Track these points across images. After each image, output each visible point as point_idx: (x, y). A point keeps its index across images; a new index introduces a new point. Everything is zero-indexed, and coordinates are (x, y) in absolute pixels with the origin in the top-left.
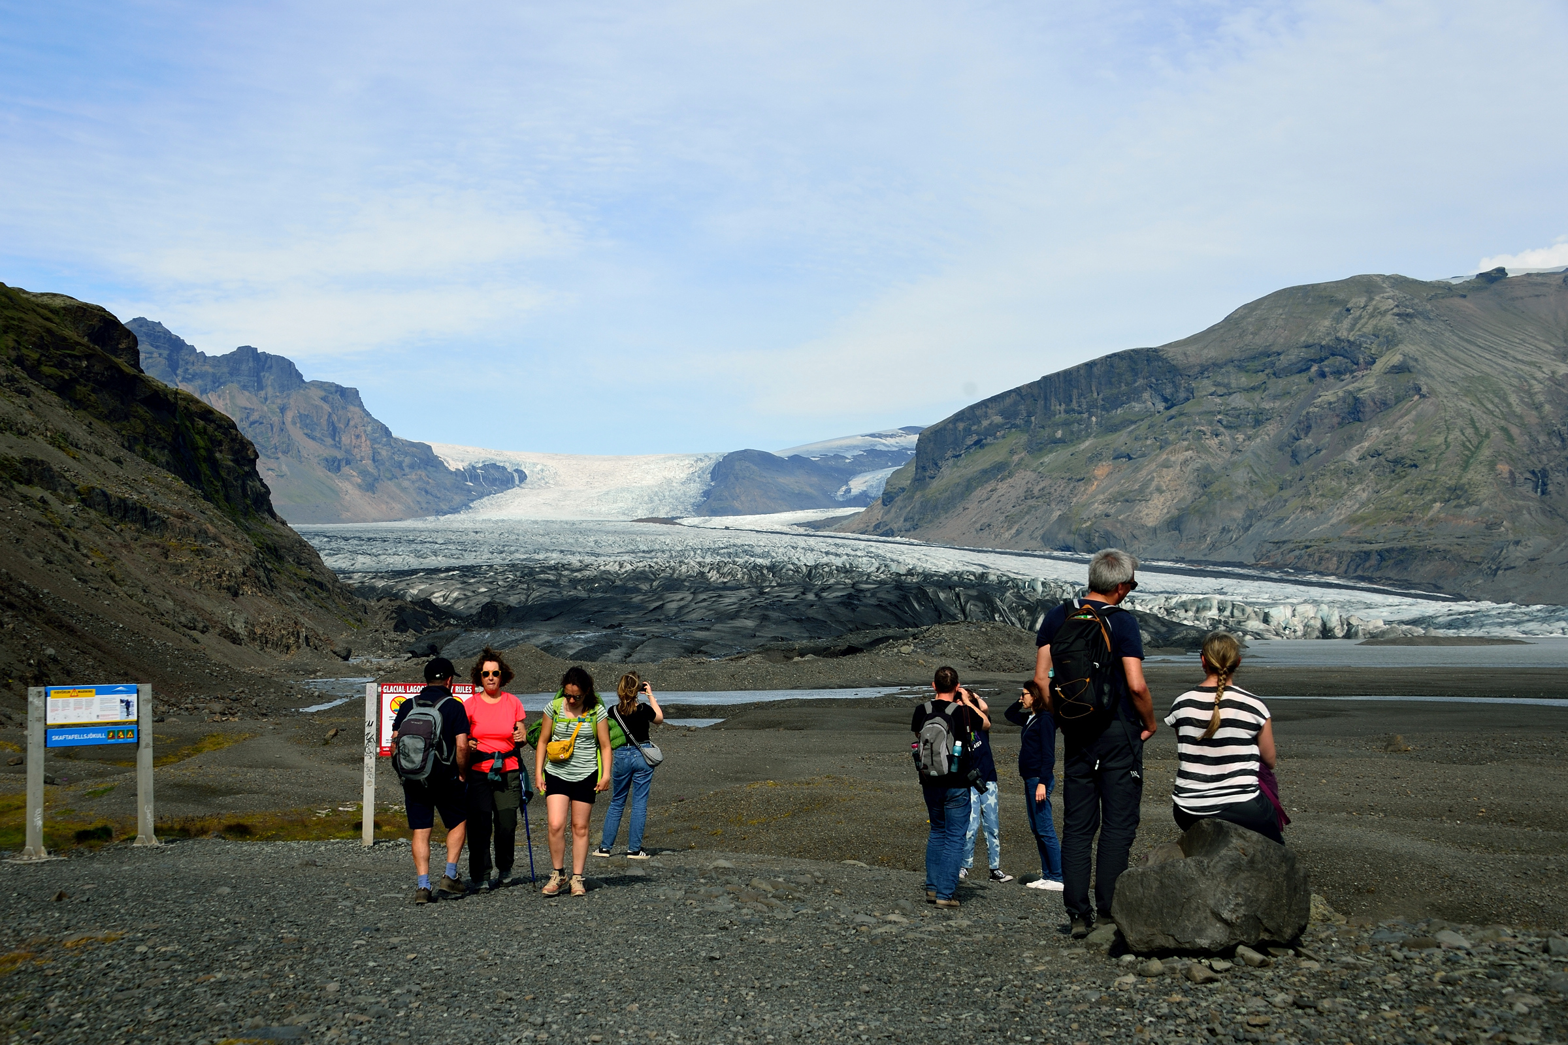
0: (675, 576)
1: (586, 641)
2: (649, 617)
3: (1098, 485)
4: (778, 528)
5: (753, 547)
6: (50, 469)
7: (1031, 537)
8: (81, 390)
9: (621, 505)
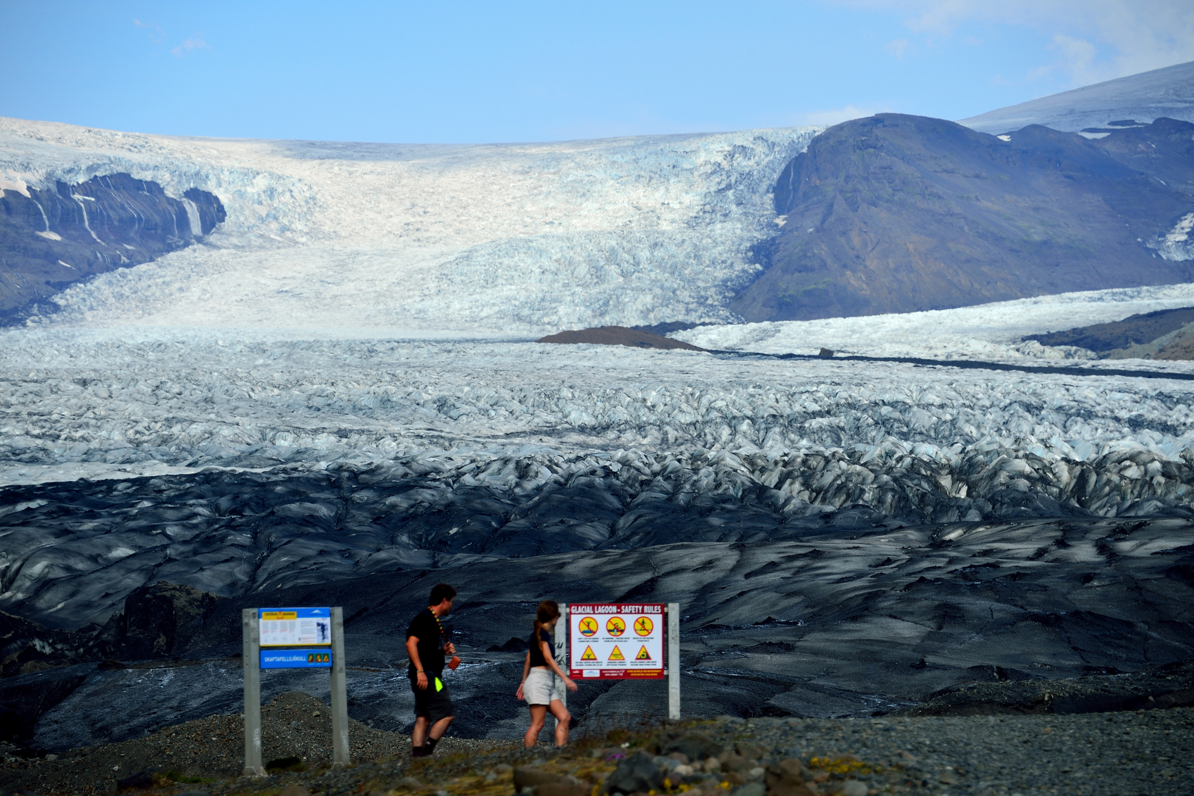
4: (980, 349)
5: (905, 408)
9: (508, 290)
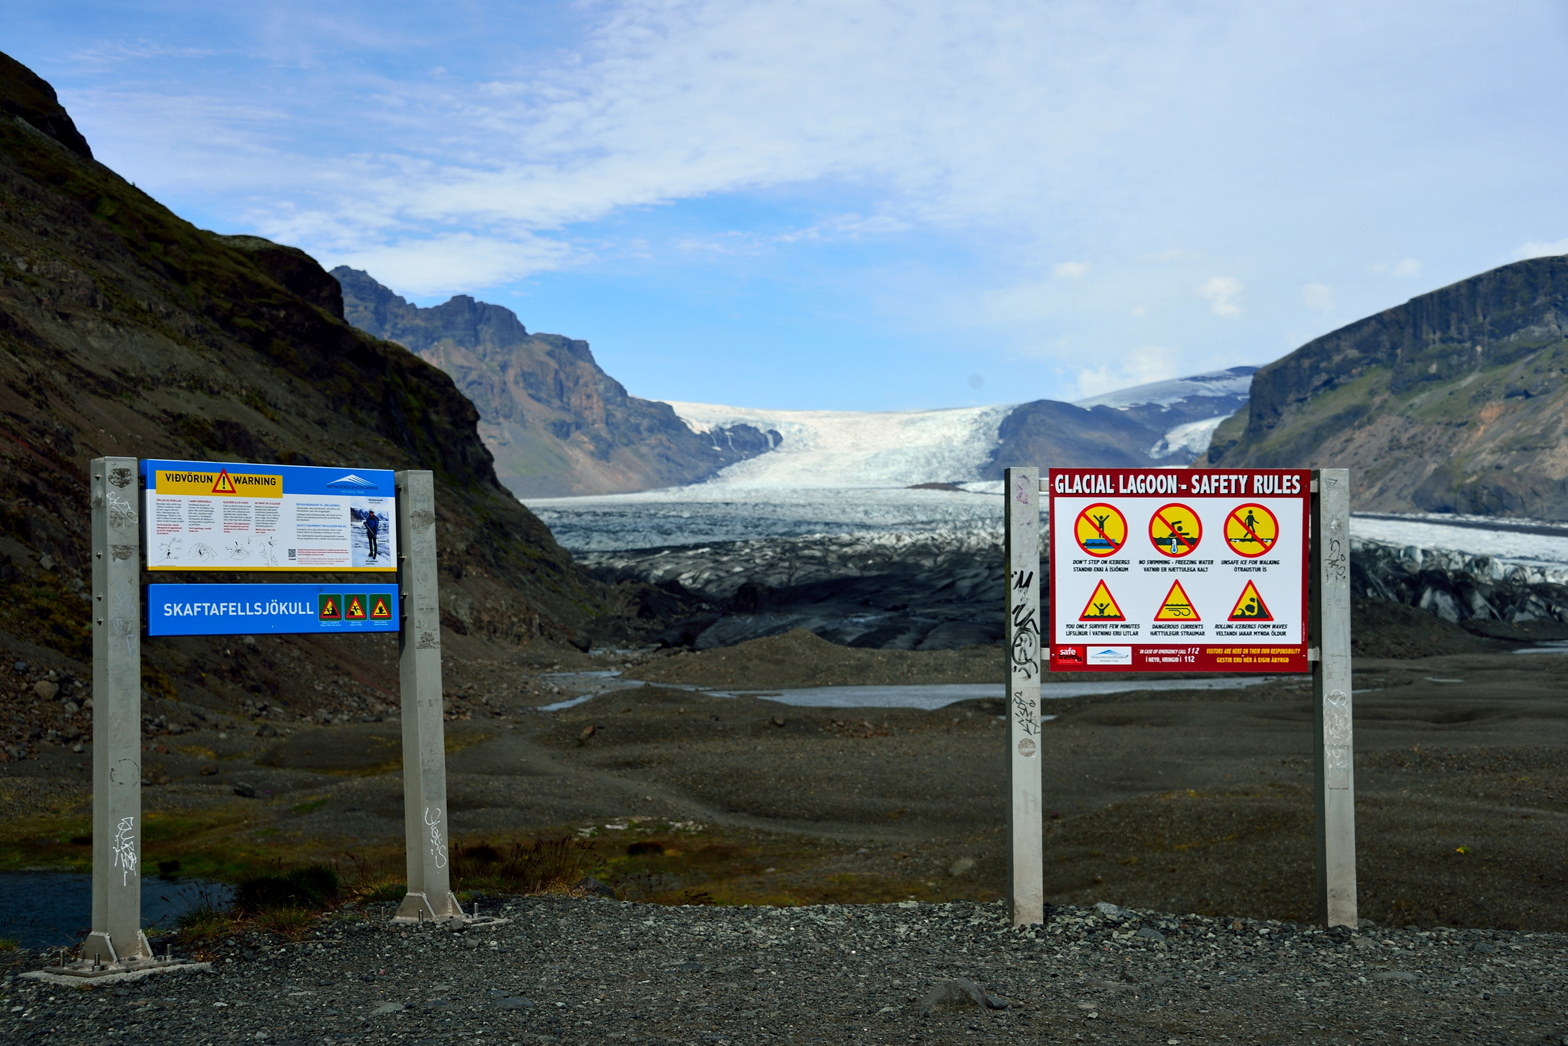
0: (964, 549)
1: (868, 625)
2: (937, 597)
3: (1485, 431)
6: (246, 433)
7: (1399, 496)
8: (278, 344)
9: (893, 469)
